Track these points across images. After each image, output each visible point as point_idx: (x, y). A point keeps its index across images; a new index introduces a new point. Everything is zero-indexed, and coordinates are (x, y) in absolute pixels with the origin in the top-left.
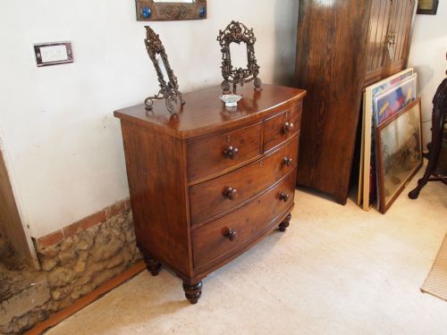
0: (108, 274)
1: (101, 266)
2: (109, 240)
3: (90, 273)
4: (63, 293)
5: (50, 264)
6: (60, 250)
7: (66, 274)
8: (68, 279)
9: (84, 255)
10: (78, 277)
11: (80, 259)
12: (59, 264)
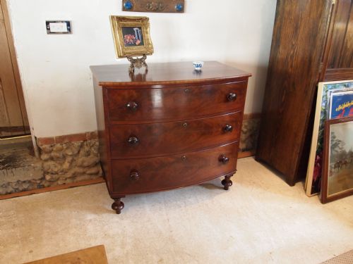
0: (86, 177)
1: (81, 170)
2: (89, 155)
3: (72, 171)
4: (52, 178)
5: (44, 156)
6: (52, 150)
7: (56, 166)
8: (56, 170)
9: (69, 159)
10: (65, 172)
11: (67, 161)
12: (52, 159)
